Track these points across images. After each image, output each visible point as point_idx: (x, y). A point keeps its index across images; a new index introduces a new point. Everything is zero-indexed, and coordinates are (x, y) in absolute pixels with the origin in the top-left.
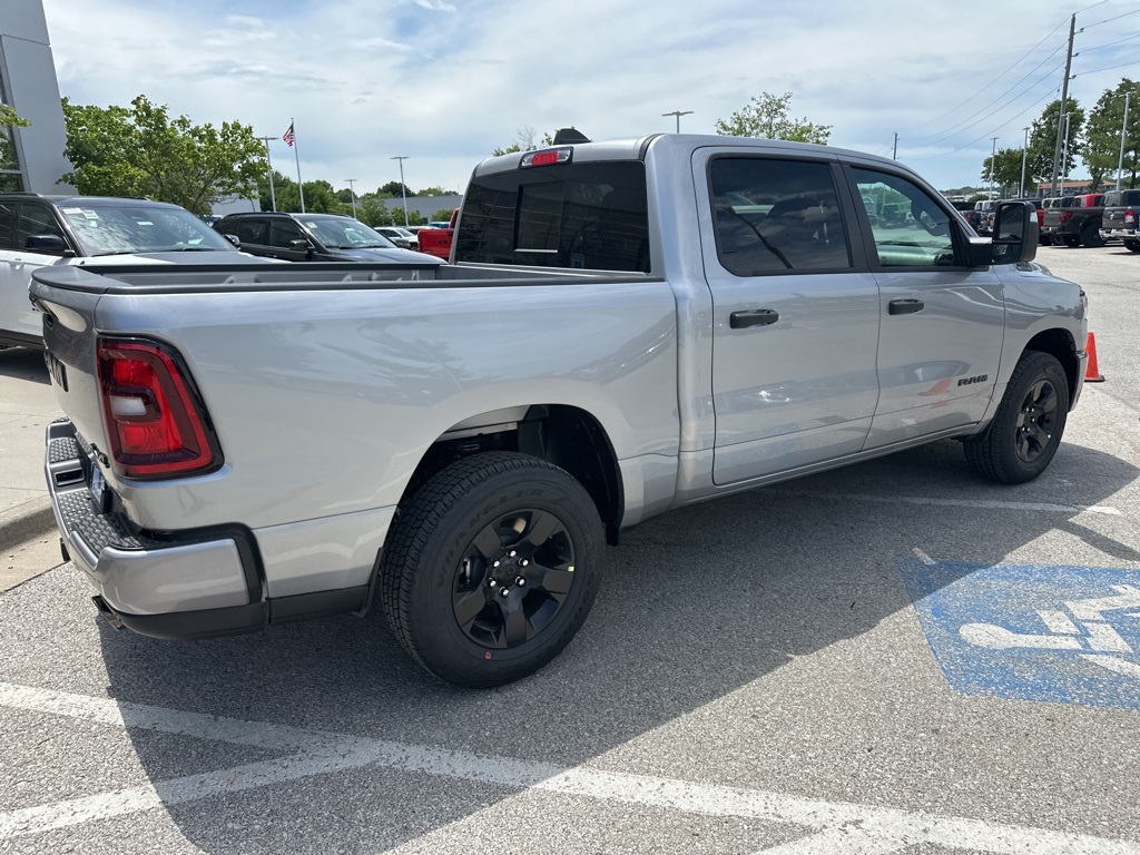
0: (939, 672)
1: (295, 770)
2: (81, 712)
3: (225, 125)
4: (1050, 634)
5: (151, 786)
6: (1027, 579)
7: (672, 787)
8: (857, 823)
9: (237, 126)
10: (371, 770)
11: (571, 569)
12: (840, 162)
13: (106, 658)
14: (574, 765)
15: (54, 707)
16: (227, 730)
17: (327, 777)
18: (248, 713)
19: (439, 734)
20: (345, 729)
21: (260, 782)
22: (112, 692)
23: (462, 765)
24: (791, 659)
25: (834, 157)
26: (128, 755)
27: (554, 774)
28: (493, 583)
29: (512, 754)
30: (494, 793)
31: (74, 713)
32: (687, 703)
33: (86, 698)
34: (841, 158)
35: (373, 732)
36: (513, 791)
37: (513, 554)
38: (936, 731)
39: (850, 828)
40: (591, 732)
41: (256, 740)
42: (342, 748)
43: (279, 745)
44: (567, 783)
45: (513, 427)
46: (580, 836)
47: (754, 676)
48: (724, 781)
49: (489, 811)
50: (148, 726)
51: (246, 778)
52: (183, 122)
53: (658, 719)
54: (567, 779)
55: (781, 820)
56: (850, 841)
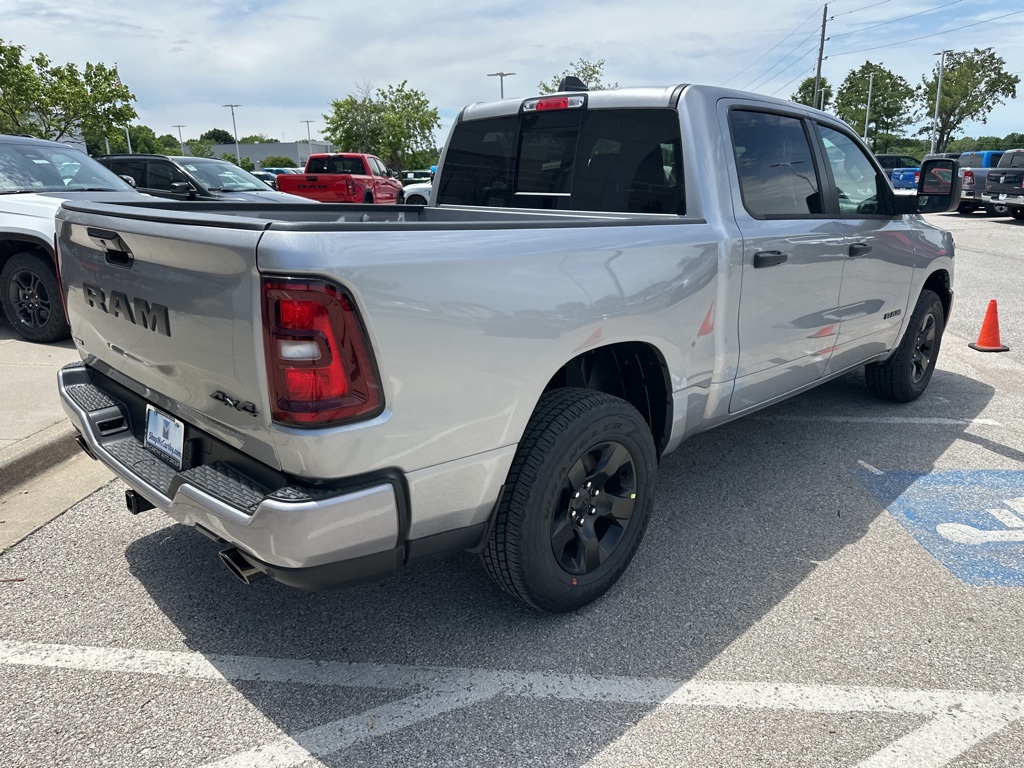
0: (944, 569)
1: (432, 708)
2: (170, 668)
3: (89, 66)
4: (1008, 529)
5: (290, 739)
6: (963, 484)
7: (786, 690)
8: (958, 706)
9: (101, 68)
10: (500, 705)
11: (633, 496)
13: (165, 610)
14: (689, 679)
15: (136, 665)
16: (334, 674)
17: (464, 711)
18: (346, 654)
19: (547, 660)
20: (454, 661)
21: (401, 724)
22: (193, 644)
23: (586, 688)
24: (816, 565)
26: (247, 710)
27: (675, 689)
28: (574, 513)
29: (625, 673)
30: (634, 712)
31: (161, 670)
32: (756, 612)
33: (167, 654)
35: (483, 662)
36: (650, 708)
37: (589, 485)
38: (971, 619)
39: (954, 711)
40: (684, 645)
41: (370, 680)
42: (463, 681)
43: (397, 685)
44: (691, 696)
46: (733, 745)
47: (794, 583)
48: (826, 681)
49: (637, 729)
50: (250, 677)
51: (386, 720)
52: (41, 62)
53: (738, 629)
54: (689, 692)
55: (895, 712)
56: (962, 724)
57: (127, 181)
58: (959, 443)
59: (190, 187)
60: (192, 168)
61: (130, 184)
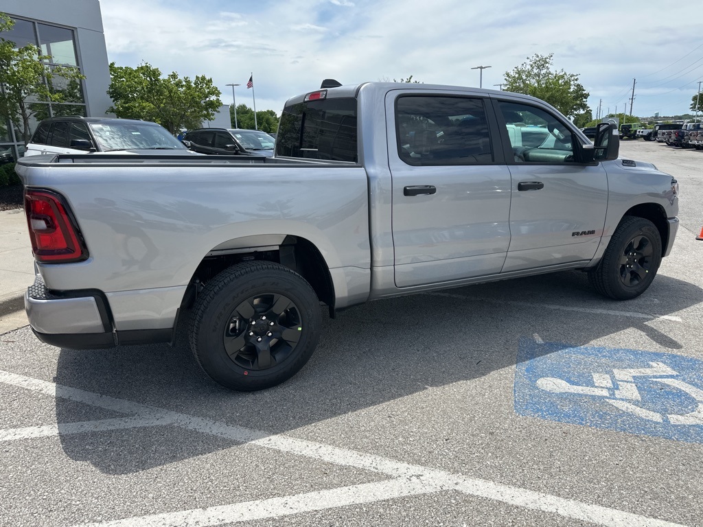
0: (512, 403)
1: (130, 424)
2: (37, 388)
3: (197, 77)
5: (56, 425)
6: (597, 355)
7: (325, 449)
8: (418, 476)
9: (203, 78)
10: (170, 428)
11: (300, 329)
12: (490, 98)
13: (59, 363)
14: (277, 434)
15: (24, 385)
16: (106, 403)
17: (145, 428)
18: (118, 395)
19: (212, 413)
20: (164, 406)
21: (110, 428)
22: (56, 380)
23: (217, 429)
24: (427, 388)
25: (487, 95)
26: (52, 410)
27: (264, 437)
28: (251, 334)
29: (246, 426)
30: (228, 443)
31: (33, 388)
32: (354, 407)
33: (41, 381)
34: (492, 96)
35: (178, 409)
36: (238, 443)
37: (264, 318)
38: (492, 434)
39: (414, 479)
40: (294, 418)
41: (116, 408)
42: (158, 415)
43: (128, 411)
44: (269, 442)
45: (277, 248)
46: (263, 468)
47: (401, 395)
48: (355, 448)
49: (221, 452)
50: (67, 397)
51: (104, 425)
52: (174, 76)
53: (334, 414)
54: (270, 440)
55: (376, 471)
56: (410, 485)
57: (184, 144)
58: (630, 330)
59: (236, 147)
60: (239, 136)
61: (186, 145)
